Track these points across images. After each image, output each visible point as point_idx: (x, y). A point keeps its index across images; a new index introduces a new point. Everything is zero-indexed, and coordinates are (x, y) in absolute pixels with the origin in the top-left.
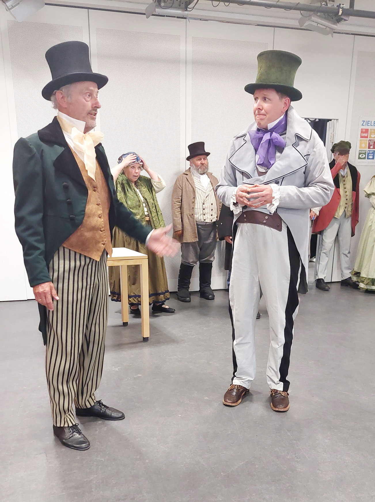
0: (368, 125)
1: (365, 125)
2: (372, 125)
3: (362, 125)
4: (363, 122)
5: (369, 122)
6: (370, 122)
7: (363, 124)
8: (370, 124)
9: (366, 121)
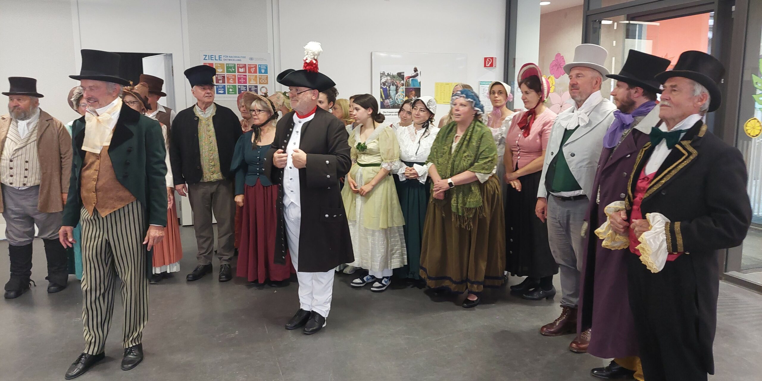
0: (211, 60)
1: (208, 59)
2: (216, 59)
3: (204, 59)
4: (205, 56)
5: (212, 57)
6: (214, 57)
7: (206, 59)
8: (214, 59)
9: (209, 56)
